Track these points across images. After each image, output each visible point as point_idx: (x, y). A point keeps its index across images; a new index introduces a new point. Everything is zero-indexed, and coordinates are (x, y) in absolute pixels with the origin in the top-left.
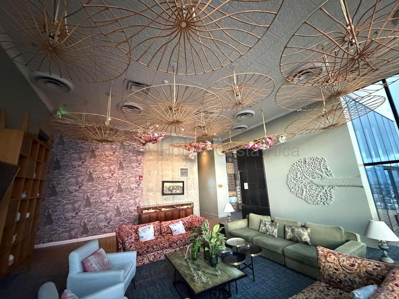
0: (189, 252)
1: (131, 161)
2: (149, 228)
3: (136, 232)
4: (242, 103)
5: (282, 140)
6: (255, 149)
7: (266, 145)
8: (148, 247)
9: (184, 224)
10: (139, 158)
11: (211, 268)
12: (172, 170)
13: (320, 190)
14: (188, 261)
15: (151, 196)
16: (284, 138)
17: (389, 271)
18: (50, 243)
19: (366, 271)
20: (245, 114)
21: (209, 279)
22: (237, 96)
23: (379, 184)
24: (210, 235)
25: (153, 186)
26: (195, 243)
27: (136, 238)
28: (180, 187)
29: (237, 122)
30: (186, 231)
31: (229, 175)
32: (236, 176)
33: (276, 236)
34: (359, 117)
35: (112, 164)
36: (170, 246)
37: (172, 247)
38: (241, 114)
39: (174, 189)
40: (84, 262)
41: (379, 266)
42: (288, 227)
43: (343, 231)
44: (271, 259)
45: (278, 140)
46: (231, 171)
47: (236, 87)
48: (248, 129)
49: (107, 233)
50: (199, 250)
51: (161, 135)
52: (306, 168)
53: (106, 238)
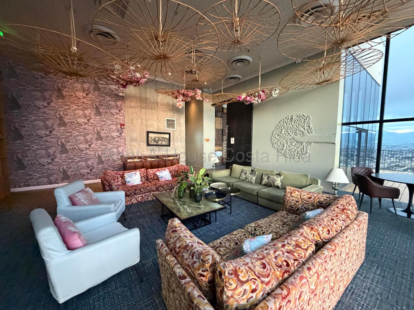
0: (175, 192)
1: (109, 107)
2: (136, 174)
3: (123, 177)
4: (241, 41)
5: (275, 94)
6: (247, 101)
7: (258, 99)
8: (136, 190)
9: (170, 172)
10: (119, 103)
11: (195, 203)
12: (158, 119)
13: (298, 146)
14: (175, 199)
15: (135, 146)
16: (277, 91)
17: (335, 200)
18: (28, 187)
19: (319, 202)
20: (241, 60)
21: (193, 211)
22: (236, 31)
23: (348, 148)
24: (196, 177)
25: (136, 136)
26: (181, 185)
27: (122, 182)
28: (166, 138)
29: (232, 70)
30: (172, 178)
31: (217, 130)
32: (224, 131)
33: (254, 183)
34: (353, 75)
35: (86, 109)
36: (157, 189)
37: (159, 190)
38: (237, 60)
39: (159, 140)
40: (71, 197)
41: (329, 198)
42: (265, 175)
43: (309, 178)
44: (247, 199)
45: (271, 94)
46: (219, 126)
47: (236, 19)
48: (242, 80)
49: (90, 179)
50: (185, 190)
51: (144, 76)
52: (291, 125)
53: (90, 184)
